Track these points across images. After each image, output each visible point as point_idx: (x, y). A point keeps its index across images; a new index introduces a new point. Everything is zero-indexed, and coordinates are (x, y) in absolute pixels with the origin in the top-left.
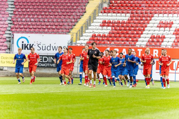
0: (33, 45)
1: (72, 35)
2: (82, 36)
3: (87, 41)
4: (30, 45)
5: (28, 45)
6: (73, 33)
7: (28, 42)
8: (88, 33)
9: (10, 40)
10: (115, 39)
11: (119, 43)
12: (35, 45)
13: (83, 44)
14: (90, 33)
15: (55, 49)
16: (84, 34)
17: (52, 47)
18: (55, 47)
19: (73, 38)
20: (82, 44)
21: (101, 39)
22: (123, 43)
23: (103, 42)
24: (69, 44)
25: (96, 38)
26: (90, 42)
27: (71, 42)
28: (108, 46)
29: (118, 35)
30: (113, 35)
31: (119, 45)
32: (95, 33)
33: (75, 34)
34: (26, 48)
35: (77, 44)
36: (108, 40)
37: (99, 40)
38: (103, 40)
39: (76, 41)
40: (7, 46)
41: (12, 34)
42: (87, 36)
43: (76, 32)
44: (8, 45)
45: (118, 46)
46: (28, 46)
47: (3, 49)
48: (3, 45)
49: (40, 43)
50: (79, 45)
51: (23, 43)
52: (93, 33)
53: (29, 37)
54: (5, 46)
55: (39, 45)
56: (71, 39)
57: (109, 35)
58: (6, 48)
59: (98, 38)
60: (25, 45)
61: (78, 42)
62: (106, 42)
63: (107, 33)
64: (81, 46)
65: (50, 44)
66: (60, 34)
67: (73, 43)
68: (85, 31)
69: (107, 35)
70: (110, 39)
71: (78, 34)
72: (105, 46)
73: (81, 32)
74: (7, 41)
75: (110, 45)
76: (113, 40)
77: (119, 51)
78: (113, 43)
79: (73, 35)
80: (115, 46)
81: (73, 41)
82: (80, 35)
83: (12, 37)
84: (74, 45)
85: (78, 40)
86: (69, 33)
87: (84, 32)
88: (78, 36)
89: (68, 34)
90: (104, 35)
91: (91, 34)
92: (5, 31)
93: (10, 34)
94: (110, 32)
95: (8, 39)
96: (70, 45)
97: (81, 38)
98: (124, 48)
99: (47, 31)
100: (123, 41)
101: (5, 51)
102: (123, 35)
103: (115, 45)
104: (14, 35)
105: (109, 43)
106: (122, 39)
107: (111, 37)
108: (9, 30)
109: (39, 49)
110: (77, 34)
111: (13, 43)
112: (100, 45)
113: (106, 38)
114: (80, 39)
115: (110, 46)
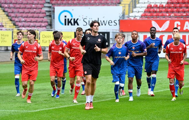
0: (78, 19)
1: (123, 7)
2: (135, 7)
3: (142, 13)
4: (74, 19)
5: (71, 19)
6: (125, 4)
7: (72, 16)
8: (143, 3)
9: (51, 15)
10: (175, 10)
11: (180, 14)
12: (80, 20)
13: (137, 16)
14: (145, 3)
15: (104, 24)
16: (137, 5)
17: (101, 21)
18: (104, 21)
19: (125, 10)
20: (136, 18)
21: (158, 10)
22: (184, 14)
23: (160, 14)
24: (120, 17)
25: (152, 10)
26: (145, 14)
27: (123, 15)
28: (168, 19)
29: (178, 5)
30: (173, 5)
31: (180, 17)
32: (150, 3)
33: (128, 5)
34: (70, 24)
35: (130, 18)
36: (167, 12)
37: (156, 12)
38: (161, 12)
39: (129, 13)
40: (47, 22)
41: (52, 7)
42: (142, 7)
43: (128, 3)
44: (49, 21)
45: (179, 19)
46: (72, 21)
47: (43, 25)
48: (42, 20)
49: (87, 17)
50: (132, 18)
51: (65, 18)
52: (148, 3)
53: (73, 10)
54: (45, 22)
55: (85, 20)
56: (123, 12)
57: (167, 5)
58: (46, 24)
59: (154, 9)
60: (68, 19)
61: (131, 14)
62: (164, 14)
63: (165, 3)
64: (135, 19)
65: (98, 19)
66: (109, 5)
67: (126, 16)
68: (138, 1)
69: (165, 6)
70: (170, 10)
71: (131, 5)
72: (164, 19)
73: (134, 3)
74: (47, 16)
75: (170, 17)
76: (172, 12)
77: (181, 24)
78: (172, 15)
79: (125, 7)
80: (176, 19)
81: (125, 14)
82: (133, 7)
83: (53, 11)
84: (126, 18)
85: (131, 12)
86: (120, 5)
87: (137, 3)
88: (131, 8)
89: (118, 6)
90: (161, 6)
91: (146, 5)
92: (44, 3)
93: (50, 7)
94: (169, 2)
95: (48, 14)
96: (121, 19)
97: (135, 10)
98: (187, 21)
99: (94, 2)
100: (184, 12)
101: (45, 28)
102: (184, 5)
103: (176, 17)
104: (54, 9)
105: (168, 15)
106: (183, 9)
107: (170, 7)
108: (49, 3)
109: (85, 24)
110: (129, 5)
111: (54, 18)
112: (158, 18)
113: (164, 10)
114: (133, 12)
115: (170, 19)
